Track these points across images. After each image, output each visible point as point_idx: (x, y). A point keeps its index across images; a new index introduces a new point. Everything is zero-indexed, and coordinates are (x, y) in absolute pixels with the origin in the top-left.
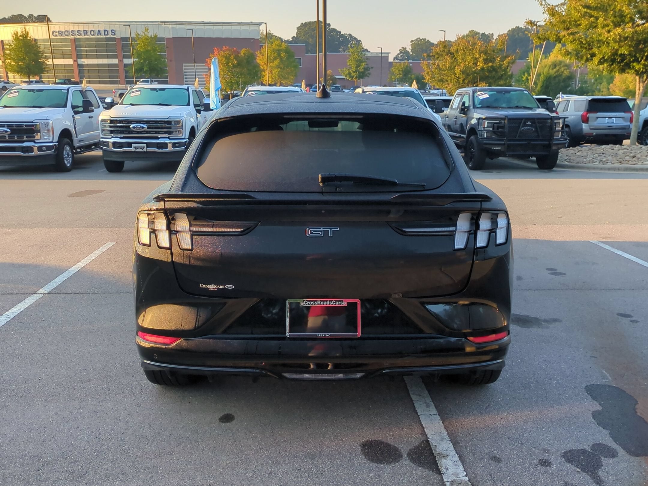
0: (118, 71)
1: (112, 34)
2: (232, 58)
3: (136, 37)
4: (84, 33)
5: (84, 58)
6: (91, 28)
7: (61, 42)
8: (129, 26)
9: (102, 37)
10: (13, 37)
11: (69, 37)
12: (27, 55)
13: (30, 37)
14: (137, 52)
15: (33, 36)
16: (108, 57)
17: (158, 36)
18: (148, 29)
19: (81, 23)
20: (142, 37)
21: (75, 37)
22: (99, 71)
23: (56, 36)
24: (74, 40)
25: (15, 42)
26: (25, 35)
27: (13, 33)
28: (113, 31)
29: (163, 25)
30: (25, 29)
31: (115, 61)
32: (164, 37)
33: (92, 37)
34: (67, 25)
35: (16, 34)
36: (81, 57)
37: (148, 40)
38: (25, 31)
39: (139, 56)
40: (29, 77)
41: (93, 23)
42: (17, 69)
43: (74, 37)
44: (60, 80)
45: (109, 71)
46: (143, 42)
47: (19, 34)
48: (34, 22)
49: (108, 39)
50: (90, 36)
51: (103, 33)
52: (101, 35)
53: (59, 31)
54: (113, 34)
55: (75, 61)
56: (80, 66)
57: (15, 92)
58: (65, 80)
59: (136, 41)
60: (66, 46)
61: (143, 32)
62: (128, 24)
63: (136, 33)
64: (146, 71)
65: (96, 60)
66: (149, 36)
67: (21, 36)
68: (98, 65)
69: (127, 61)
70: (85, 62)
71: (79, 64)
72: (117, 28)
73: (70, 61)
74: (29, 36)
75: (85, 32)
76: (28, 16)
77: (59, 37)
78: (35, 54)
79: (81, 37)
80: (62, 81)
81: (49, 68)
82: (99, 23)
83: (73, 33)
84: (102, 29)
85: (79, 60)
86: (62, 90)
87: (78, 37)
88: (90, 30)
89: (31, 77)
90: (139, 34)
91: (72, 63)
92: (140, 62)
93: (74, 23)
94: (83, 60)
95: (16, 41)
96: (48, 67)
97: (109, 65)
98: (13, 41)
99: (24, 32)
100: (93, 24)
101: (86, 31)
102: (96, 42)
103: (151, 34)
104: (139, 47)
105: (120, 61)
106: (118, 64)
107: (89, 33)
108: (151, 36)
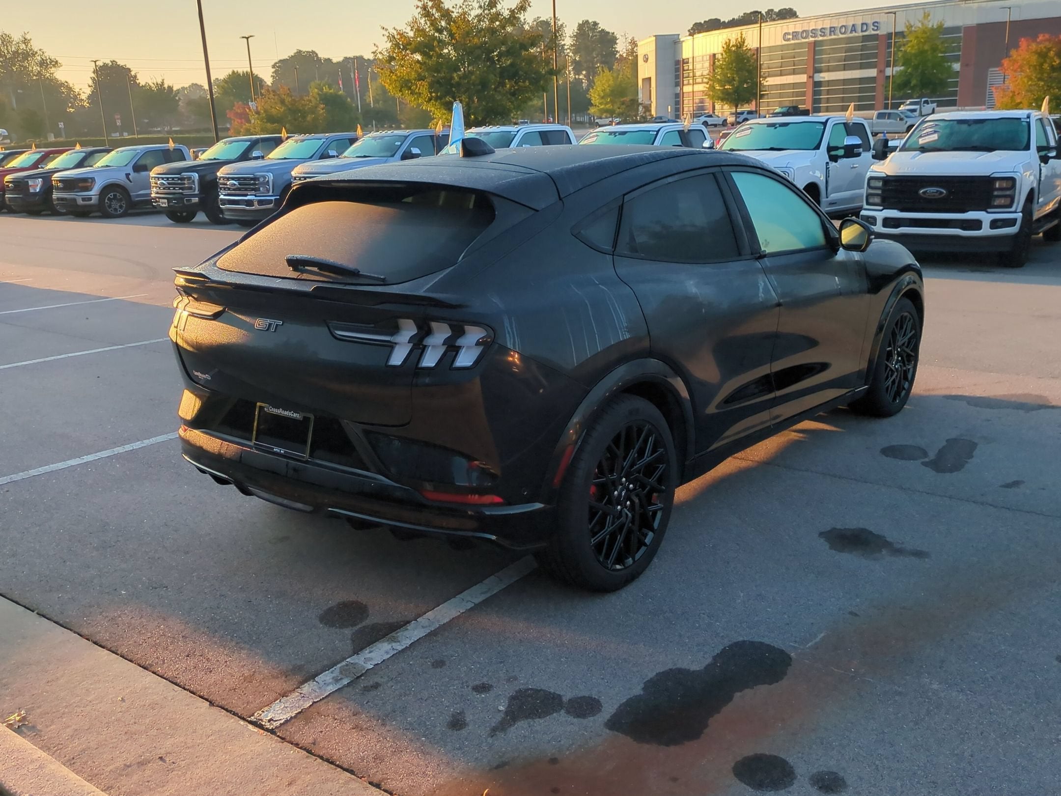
0: (873, 89)
1: (873, 29)
2: (1052, 53)
3: (906, 30)
4: (830, 31)
5: (825, 71)
6: (843, 22)
7: (794, 50)
8: (895, 13)
9: (856, 34)
10: (723, 47)
11: (807, 40)
12: (737, 74)
13: (746, 46)
14: (903, 56)
15: (751, 44)
16: (862, 67)
17: (945, 26)
18: (929, 15)
19: (828, 16)
20: (918, 29)
21: (816, 39)
22: (844, 91)
23: (789, 40)
24: (813, 44)
25: (725, 56)
26: (740, 44)
27: (724, 42)
28: (876, 24)
29: (962, 5)
30: (742, 34)
31: (872, 73)
32: (961, 26)
33: (841, 36)
34: (806, 21)
35: (728, 44)
36: (819, 71)
37: (926, 33)
38: (741, 37)
39: (906, 62)
40: (737, 107)
41: (846, 14)
42: (721, 95)
43: (813, 39)
44: (782, 108)
45: (861, 90)
46: (917, 37)
47: (733, 42)
48: (774, 20)
49: (866, 38)
50: (838, 35)
51: (859, 29)
52: (856, 32)
53: (793, 32)
54: (876, 28)
55: (810, 77)
56: (817, 84)
57: (593, 137)
58: (790, 107)
59: (904, 37)
60: (800, 54)
61: (920, 21)
62: (892, 11)
63: (908, 24)
64: (915, 86)
65: (842, 72)
66: (930, 26)
67: (733, 46)
68: (845, 82)
69: (889, 72)
70: (824, 78)
71: (815, 82)
72: (882, 18)
73: (803, 78)
74: (745, 44)
75: (832, 30)
76: (766, 12)
77: (792, 42)
78: (749, 72)
79: (825, 38)
80: (784, 110)
81: (766, 91)
82: (856, 12)
83: (814, 34)
84: (859, 22)
85: (816, 75)
86: (650, 131)
87: (821, 38)
88: (840, 25)
89: (739, 106)
90: (912, 24)
91: (805, 80)
92: (906, 72)
93: (817, 18)
94: (822, 75)
95: (726, 54)
96: (764, 89)
97: (861, 80)
98: (722, 55)
99: (740, 39)
100: (846, 16)
101: (834, 27)
102: (846, 44)
103: (933, 23)
104: (909, 47)
105: (881, 72)
106: (875, 78)
107: (838, 31)
108: (933, 26)
